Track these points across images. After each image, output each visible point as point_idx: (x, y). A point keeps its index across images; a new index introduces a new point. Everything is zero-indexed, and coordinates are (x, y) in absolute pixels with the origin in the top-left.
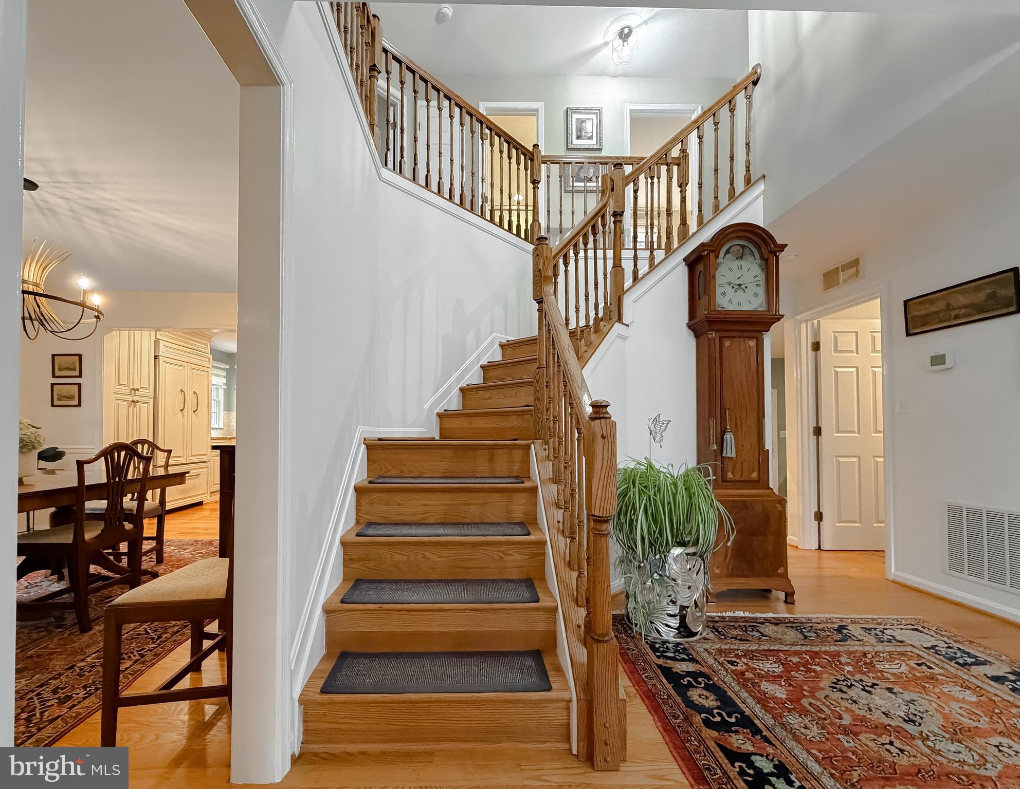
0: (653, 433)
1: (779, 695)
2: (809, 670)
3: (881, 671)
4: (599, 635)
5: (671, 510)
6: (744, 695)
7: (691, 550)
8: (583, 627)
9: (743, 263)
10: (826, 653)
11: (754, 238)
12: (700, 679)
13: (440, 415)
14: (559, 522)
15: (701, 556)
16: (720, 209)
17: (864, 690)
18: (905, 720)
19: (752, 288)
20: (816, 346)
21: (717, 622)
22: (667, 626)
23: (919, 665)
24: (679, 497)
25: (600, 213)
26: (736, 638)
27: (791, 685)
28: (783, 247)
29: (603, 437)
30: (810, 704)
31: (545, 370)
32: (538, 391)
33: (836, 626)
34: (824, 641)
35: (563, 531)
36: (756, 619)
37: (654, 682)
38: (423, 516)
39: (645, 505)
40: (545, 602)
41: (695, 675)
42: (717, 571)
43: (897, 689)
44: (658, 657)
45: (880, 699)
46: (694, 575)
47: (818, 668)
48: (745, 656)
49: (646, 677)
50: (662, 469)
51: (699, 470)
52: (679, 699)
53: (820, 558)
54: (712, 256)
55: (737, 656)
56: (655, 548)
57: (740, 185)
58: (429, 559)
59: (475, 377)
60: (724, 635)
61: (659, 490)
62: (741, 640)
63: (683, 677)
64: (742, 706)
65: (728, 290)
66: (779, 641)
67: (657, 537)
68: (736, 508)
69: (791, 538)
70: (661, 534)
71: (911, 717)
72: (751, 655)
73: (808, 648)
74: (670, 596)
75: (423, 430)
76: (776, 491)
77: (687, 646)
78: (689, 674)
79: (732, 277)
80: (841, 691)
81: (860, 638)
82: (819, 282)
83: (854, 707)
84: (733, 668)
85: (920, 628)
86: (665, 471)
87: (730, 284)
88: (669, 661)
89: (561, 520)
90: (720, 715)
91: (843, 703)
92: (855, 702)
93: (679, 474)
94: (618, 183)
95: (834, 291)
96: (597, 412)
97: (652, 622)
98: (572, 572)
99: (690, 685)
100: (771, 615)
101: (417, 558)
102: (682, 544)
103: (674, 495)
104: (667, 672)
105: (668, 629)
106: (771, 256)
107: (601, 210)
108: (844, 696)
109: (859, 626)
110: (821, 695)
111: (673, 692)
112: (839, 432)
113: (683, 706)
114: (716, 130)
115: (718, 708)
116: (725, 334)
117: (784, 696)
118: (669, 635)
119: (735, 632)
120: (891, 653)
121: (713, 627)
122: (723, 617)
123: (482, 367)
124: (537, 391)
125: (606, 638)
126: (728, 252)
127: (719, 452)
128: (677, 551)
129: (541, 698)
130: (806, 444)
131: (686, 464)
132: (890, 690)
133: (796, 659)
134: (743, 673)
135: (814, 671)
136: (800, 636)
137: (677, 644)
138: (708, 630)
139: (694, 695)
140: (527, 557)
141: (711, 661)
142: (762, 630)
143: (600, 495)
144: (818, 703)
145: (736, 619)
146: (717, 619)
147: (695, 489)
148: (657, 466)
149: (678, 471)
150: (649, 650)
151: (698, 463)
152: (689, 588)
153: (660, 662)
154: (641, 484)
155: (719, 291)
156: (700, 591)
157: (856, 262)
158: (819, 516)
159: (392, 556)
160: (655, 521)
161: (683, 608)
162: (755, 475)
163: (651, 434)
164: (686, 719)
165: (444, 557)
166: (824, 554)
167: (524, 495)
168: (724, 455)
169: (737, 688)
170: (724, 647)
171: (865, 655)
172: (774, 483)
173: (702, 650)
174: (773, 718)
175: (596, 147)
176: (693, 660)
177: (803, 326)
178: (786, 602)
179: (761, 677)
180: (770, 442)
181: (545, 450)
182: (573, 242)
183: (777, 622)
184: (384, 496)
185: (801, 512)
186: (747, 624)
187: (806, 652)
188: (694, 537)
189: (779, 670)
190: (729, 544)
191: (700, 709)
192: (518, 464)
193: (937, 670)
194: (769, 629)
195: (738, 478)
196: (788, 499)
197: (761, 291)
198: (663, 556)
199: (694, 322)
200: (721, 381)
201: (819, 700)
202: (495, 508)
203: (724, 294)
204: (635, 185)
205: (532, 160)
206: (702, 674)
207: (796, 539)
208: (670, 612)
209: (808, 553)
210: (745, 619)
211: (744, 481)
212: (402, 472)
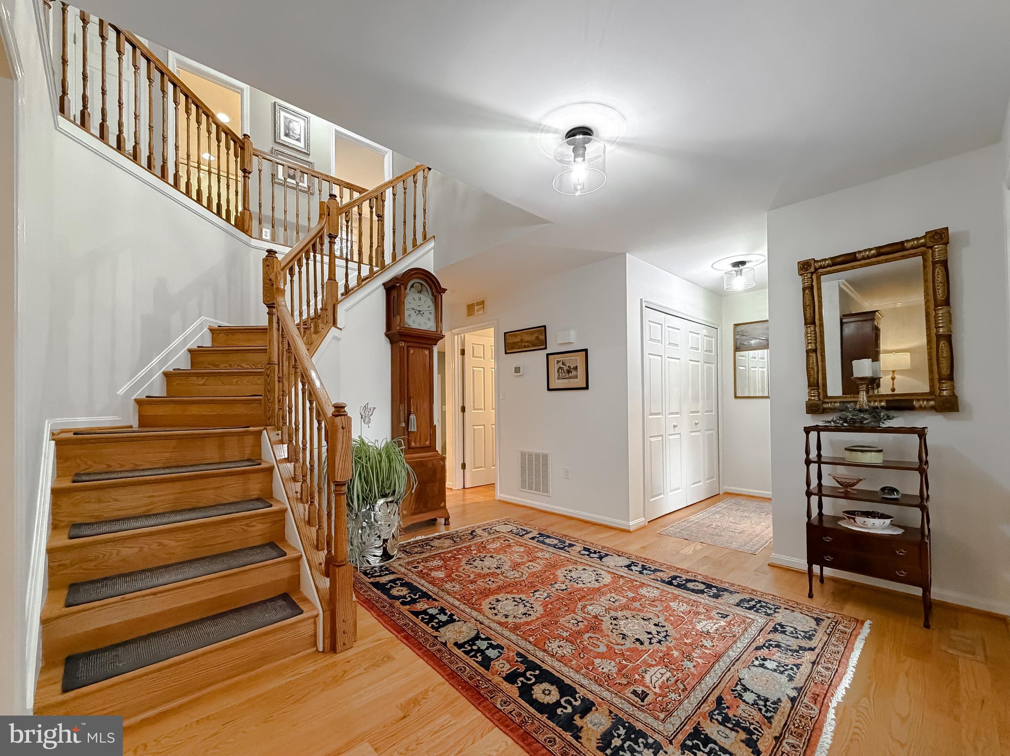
0: (363, 417)
1: (441, 576)
2: (456, 559)
3: (488, 549)
4: (340, 562)
5: (377, 473)
6: (423, 582)
7: (390, 499)
8: (323, 565)
9: (422, 296)
10: (465, 547)
11: (429, 280)
12: (397, 582)
13: (139, 402)
14: (297, 493)
15: (397, 503)
16: (408, 252)
17: (481, 560)
18: (496, 568)
19: (427, 314)
20: (463, 352)
21: (405, 546)
22: (374, 556)
23: (504, 541)
24: (383, 464)
25: (320, 235)
26: (417, 553)
27: (447, 569)
28: (444, 290)
29: (343, 428)
30: (456, 575)
31: (276, 367)
32: (269, 384)
33: (470, 532)
34: (464, 541)
35: (301, 498)
36: (429, 538)
37: (368, 593)
38: (148, 508)
39: (360, 471)
40: (291, 554)
41: (393, 581)
42: (405, 512)
43: (494, 555)
44: (370, 578)
45: (488, 562)
46: (392, 516)
47: (460, 556)
48: (422, 562)
49: (363, 592)
50: (369, 444)
51: (395, 442)
52: (385, 597)
53: (464, 494)
54: (402, 287)
55: (418, 563)
56: (367, 502)
57: (420, 240)
58: (166, 546)
59: (180, 361)
60: (410, 553)
61: (369, 459)
62: (420, 553)
63: (387, 584)
64: (422, 588)
65: (412, 313)
66: (442, 548)
67: (368, 494)
68: (417, 466)
69: (448, 484)
70: (370, 490)
71: (499, 566)
72: (426, 560)
73: (456, 547)
74: (376, 534)
75: (116, 418)
76: (440, 452)
77: (387, 566)
78: (390, 581)
79: (414, 305)
80: (471, 564)
81: (481, 535)
82: (464, 310)
83: (476, 570)
84: (416, 570)
85: (507, 523)
86: (371, 444)
87: (413, 309)
88: (377, 578)
89: (299, 491)
90: (409, 596)
91: (471, 570)
92: (476, 567)
93: (382, 446)
94: (333, 211)
95: (472, 318)
96: (338, 411)
97: (363, 557)
98: (311, 528)
99: (392, 587)
100: (437, 534)
101: (152, 547)
102: (384, 496)
103: (380, 462)
104: (376, 585)
105: (375, 558)
106: (438, 294)
107: (319, 232)
108: (472, 566)
109: (480, 529)
110: (461, 569)
111: (382, 595)
112: (475, 409)
113: (388, 599)
114: (405, 193)
115: (409, 593)
116: (410, 344)
117: (443, 576)
118: (375, 562)
119: (416, 550)
120: (494, 539)
121: (403, 550)
122: (409, 543)
123: (190, 351)
124: (267, 384)
125: (344, 563)
126: (412, 286)
127: (406, 428)
128: (381, 502)
129: (296, 620)
130: (457, 418)
131: (386, 439)
132: (491, 557)
133: (449, 555)
134: (422, 571)
135: (459, 558)
136: (452, 542)
137: (381, 567)
138: (401, 553)
139: (394, 592)
140: (270, 525)
141: (403, 570)
142: (432, 544)
143: (340, 467)
144: (460, 574)
145: (417, 542)
146: (405, 545)
147: (393, 456)
148: (366, 441)
149: (381, 445)
150: (363, 576)
151: (393, 438)
152: (389, 525)
153: (372, 580)
154: (356, 456)
155: (407, 313)
156: (396, 526)
157: (483, 303)
158: (464, 466)
159: (119, 551)
160: (367, 482)
161: (385, 541)
162: (428, 443)
163: (362, 417)
164: (391, 605)
165: (184, 541)
166: (467, 491)
167: (261, 475)
168: (409, 430)
169: (419, 580)
170: (410, 560)
171: (482, 543)
172: (439, 448)
173: (397, 565)
174: (438, 588)
175: (303, 151)
176: (393, 573)
177: (456, 337)
178: (445, 524)
179: (431, 570)
180: (437, 421)
181: (278, 435)
182: (298, 257)
183: (440, 538)
184: (94, 494)
185: (454, 465)
186: (423, 543)
187: (454, 550)
188: (391, 491)
189: (440, 563)
190: (413, 491)
191: (397, 598)
192: (250, 448)
193: (512, 541)
194: (436, 543)
195: (418, 445)
196: (447, 456)
197: (432, 317)
198: (372, 507)
199: (389, 333)
200: (408, 380)
201: (460, 572)
202: (232, 490)
203: (410, 315)
204: (347, 216)
205: (242, 148)
206: (398, 579)
207: (451, 483)
208: (377, 546)
209: (458, 492)
210: (422, 541)
211: (422, 448)
212: (109, 466)
